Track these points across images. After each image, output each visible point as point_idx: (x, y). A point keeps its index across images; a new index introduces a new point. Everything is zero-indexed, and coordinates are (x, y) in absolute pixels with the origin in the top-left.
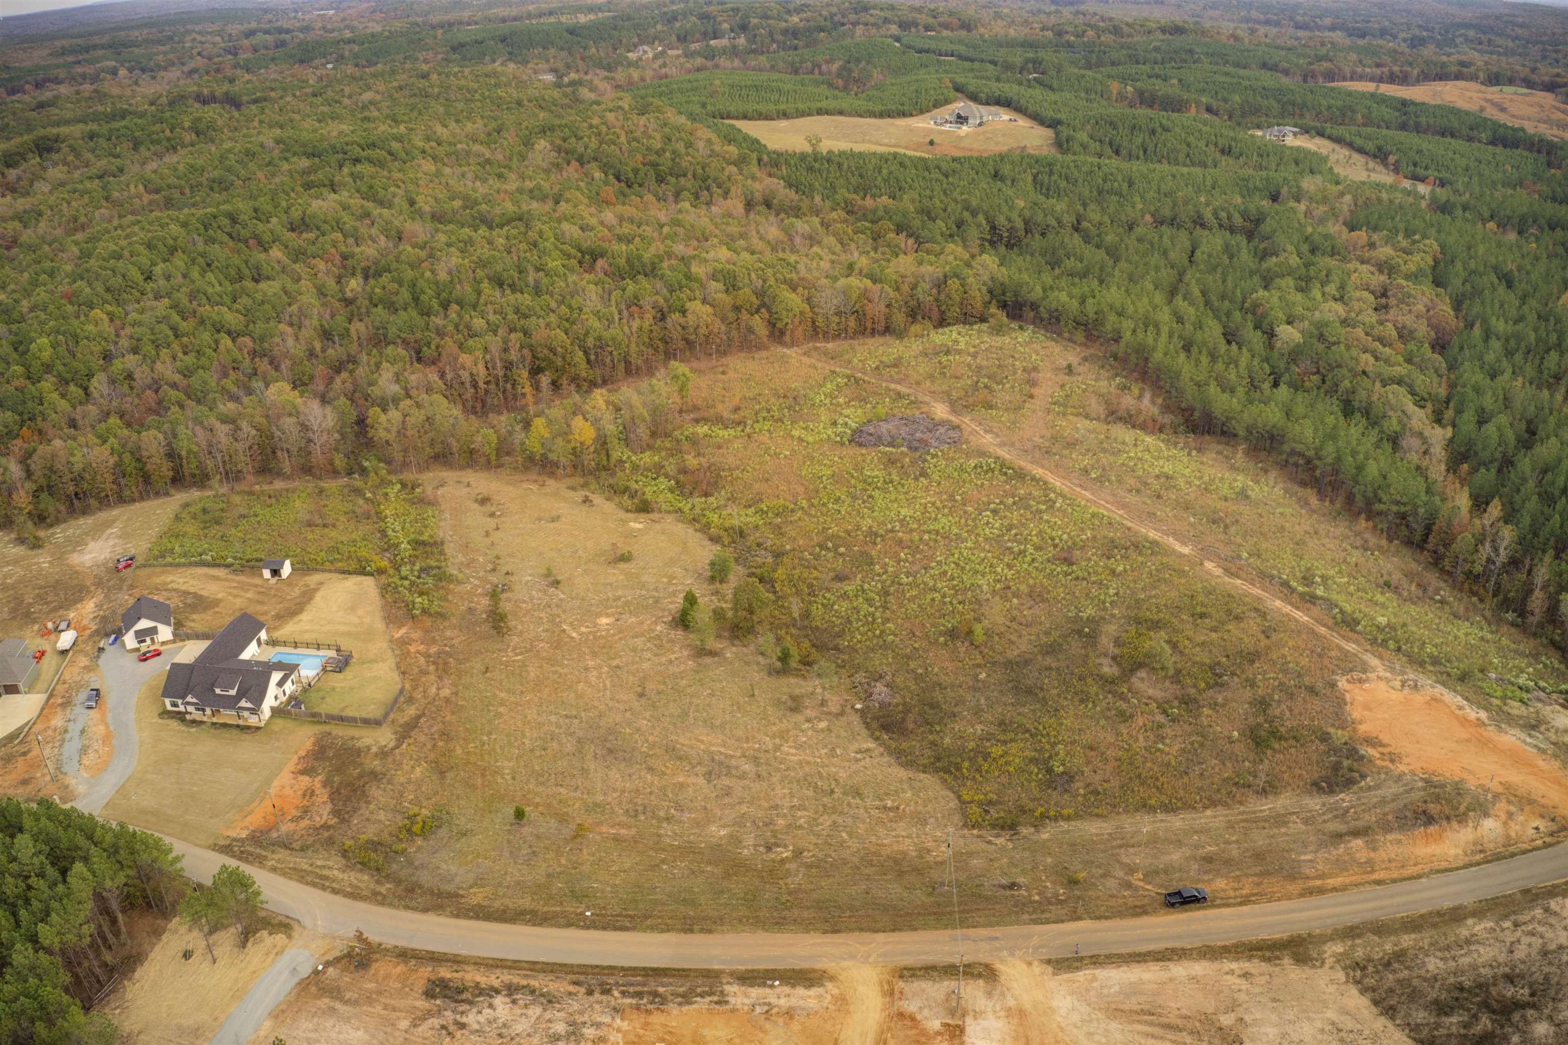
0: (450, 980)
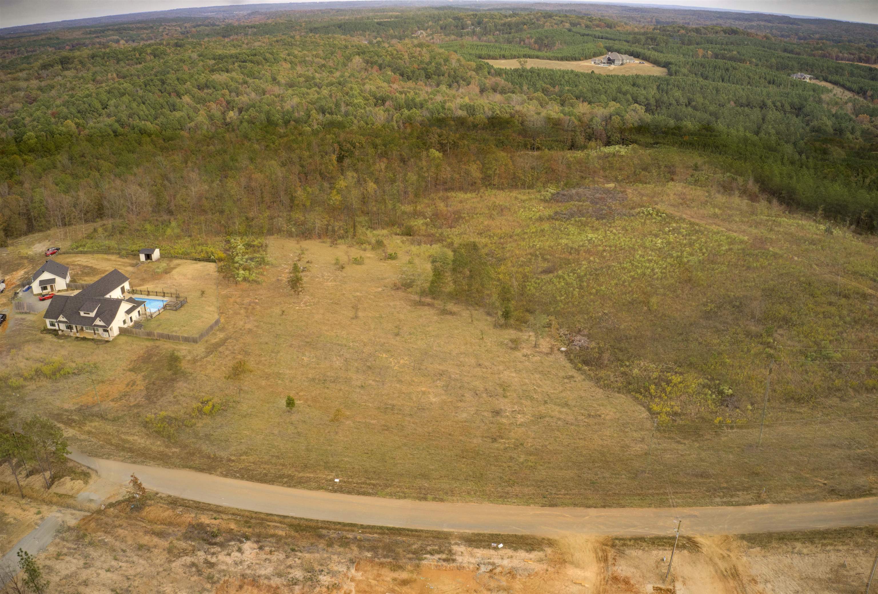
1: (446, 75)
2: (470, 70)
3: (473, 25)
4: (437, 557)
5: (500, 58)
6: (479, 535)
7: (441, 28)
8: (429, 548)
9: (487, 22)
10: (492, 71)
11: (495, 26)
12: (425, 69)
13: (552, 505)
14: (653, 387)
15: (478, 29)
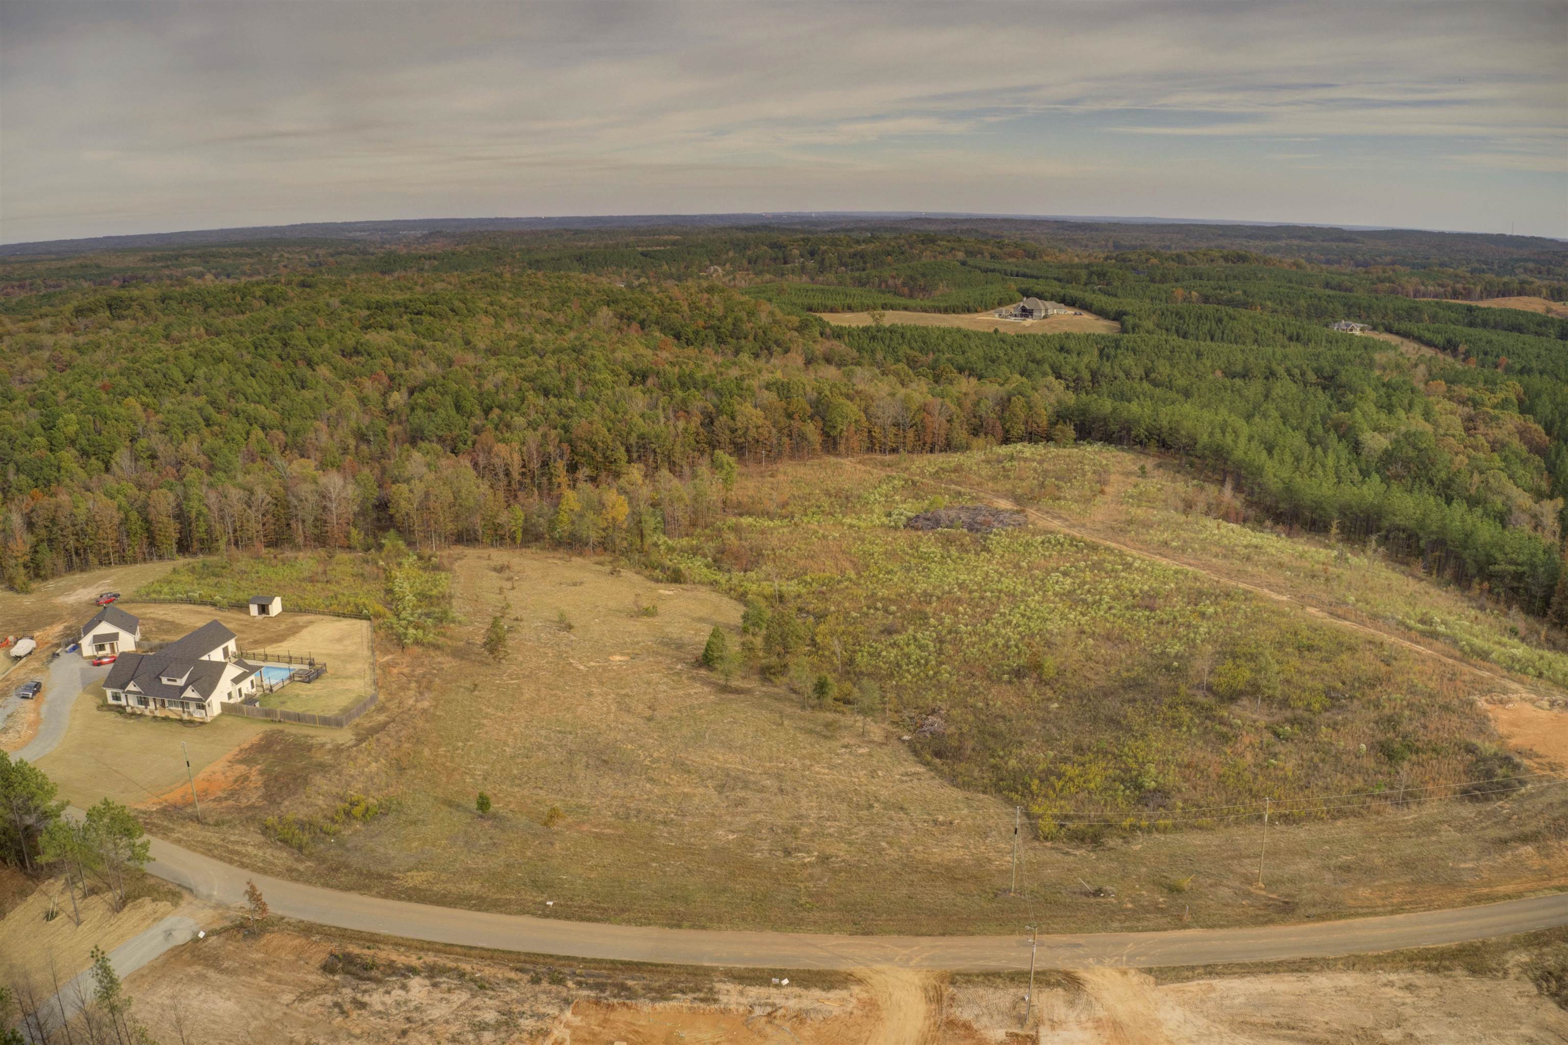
0: (358, 956)
1: (751, 337)
2: (790, 330)
3: (802, 256)
4: (691, 996)
5: (843, 311)
6: (754, 970)
7: (750, 262)
8: (680, 986)
9: (825, 252)
10: (828, 330)
11: (840, 258)
12: (716, 329)
13: (866, 933)
14: (1036, 782)
15: (811, 264)
